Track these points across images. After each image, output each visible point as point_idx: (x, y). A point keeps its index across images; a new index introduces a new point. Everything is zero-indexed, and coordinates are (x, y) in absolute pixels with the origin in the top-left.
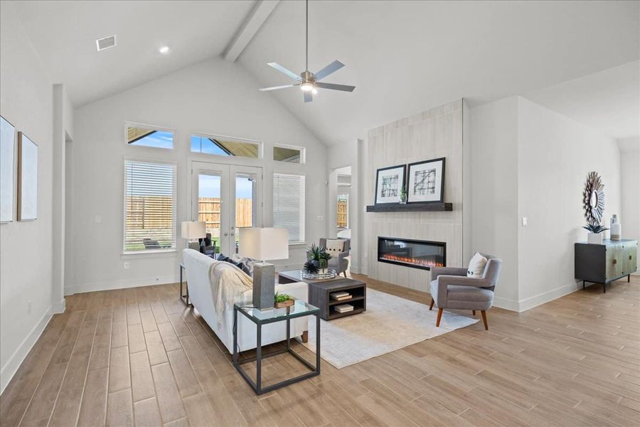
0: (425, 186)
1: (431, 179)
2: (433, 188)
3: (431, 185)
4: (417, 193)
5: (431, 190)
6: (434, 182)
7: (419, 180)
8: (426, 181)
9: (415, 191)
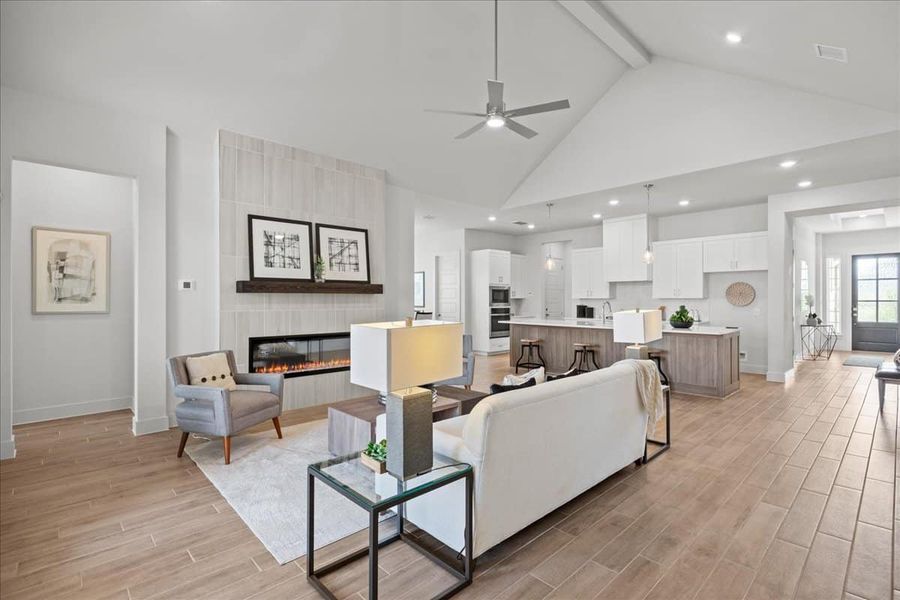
0: (346, 260)
1: (353, 251)
2: (357, 264)
3: (353, 260)
4: (335, 268)
5: (354, 267)
6: (356, 257)
7: (336, 251)
8: (346, 253)
9: (331, 265)
